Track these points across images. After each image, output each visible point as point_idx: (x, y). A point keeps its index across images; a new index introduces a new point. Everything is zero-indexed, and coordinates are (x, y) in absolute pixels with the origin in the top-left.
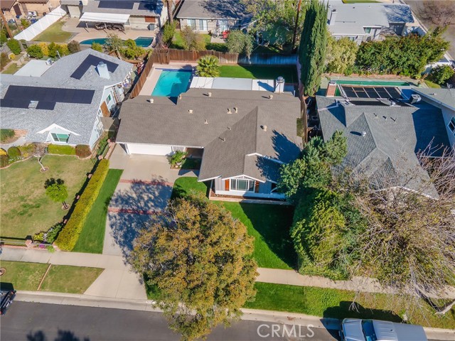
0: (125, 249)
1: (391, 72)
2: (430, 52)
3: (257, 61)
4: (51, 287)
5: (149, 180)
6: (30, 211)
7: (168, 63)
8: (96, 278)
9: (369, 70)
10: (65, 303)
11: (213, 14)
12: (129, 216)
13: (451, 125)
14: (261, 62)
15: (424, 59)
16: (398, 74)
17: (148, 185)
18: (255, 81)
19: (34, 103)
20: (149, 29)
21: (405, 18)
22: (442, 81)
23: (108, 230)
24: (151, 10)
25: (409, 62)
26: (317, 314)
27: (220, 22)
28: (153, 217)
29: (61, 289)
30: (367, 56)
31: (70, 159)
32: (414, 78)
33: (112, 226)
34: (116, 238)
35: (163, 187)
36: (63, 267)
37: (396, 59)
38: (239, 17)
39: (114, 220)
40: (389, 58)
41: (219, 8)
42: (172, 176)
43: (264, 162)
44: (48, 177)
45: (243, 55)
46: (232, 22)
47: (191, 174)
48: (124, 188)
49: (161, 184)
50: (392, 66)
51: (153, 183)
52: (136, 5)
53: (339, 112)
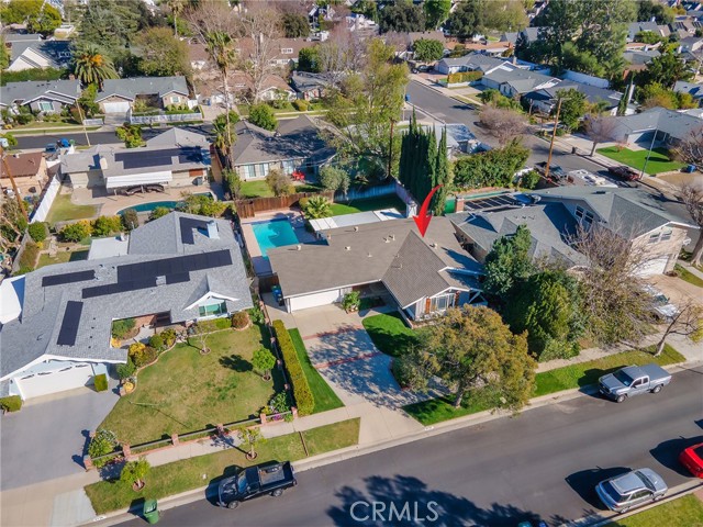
0: (365, 394)
1: (485, 185)
2: (516, 161)
3: (356, 196)
4: (320, 449)
5: (335, 330)
6: (230, 393)
7: (253, 215)
8: (358, 426)
9: (466, 187)
10: (345, 458)
11: (274, 156)
12: (343, 366)
13: (577, 213)
14: (358, 196)
15: (513, 168)
16: (493, 185)
17: (337, 334)
18: (377, 212)
19: (161, 279)
20: (196, 184)
21: (467, 136)
22: (532, 186)
23: (332, 385)
24: (197, 161)
25: (502, 173)
26: (574, 387)
27: (285, 163)
28: (367, 360)
29: (333, 447)
30: (464, 172)
31: (227, 333)
32: (508, 187)
33: (333, 380)
34: (346, 388)
35: (354, 331)
36: (316, 430)
37: (490, 171)
38: (306, 154)
39: (329, 374)
40: (484, 171)
41: (279, 148)
42: (354, 320)
43: (455, 274)
44: (216, 357)
45: (339, 192)
46: (299, 161)
47: (372, 313)
48: (312, 344)
49: (349, 330)
50: (487, 179)
51: (341, 330)
52: (175, 159)
53: (481, 222)
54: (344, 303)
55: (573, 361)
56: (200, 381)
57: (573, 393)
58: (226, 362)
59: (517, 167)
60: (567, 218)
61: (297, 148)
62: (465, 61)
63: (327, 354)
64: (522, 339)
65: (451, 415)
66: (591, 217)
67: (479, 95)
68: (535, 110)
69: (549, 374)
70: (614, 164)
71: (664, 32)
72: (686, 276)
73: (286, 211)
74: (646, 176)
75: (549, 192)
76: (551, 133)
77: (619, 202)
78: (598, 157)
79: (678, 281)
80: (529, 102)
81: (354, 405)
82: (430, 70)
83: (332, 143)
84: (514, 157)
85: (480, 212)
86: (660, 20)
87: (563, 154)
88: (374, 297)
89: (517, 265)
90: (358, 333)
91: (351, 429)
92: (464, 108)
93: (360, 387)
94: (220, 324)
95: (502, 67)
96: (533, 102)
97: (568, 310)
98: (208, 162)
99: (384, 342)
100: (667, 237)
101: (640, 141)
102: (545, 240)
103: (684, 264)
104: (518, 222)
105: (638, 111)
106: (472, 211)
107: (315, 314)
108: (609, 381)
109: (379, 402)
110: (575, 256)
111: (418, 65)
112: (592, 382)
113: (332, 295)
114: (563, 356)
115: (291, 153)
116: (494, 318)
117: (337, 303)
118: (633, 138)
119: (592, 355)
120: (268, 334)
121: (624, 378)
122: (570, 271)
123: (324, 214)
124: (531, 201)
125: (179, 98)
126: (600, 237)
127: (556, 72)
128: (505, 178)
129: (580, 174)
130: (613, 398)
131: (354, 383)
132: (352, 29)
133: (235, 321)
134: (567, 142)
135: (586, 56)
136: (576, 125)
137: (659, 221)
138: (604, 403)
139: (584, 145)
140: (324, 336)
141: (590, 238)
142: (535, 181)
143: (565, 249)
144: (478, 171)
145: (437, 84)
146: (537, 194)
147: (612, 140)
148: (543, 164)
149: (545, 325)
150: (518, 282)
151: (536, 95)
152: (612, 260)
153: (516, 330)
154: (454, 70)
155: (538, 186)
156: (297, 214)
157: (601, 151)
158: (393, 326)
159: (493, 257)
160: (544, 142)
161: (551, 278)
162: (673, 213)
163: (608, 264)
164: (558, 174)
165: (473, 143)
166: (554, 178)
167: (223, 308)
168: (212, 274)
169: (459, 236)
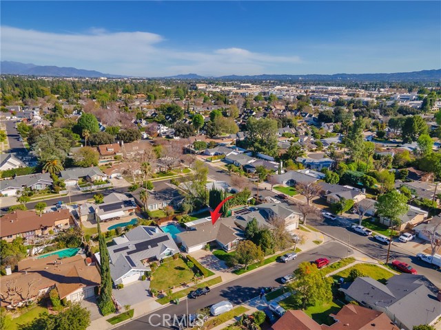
0: (220, 270)
1: (238, 205)
4: (213, 284)
6: (182, 276)
7: (161, 224)
8: (221, 278)
10: (220, 285)
11: (159, 201)
12: (211, 265)
14: (197, 213)
15: (246, 198)
16: (241, 205)
18: (206, 218)
19: (150, 246)
20: (131, 215)
21: (227, 186)
22: (254, 204)
24: (131, 206)
25: (243, 200)
28: (217, 262)
31: (173, 261)
32: (246, 205)
33: (209, 269)
34: (214, 270)
36: (210, 280)
37: (239, 200)
38: (171, 199)
39: (208, 267)
41: (160, 197)
42: (209, 253)
43: (237, 234)
44: (173, 267)
45: (189, 212)
46: (169, 202)
47: (214, 250)
48: (200, 261)
49: (209, 256)
50: (238, 203)
51: (206, 256)
52: (122, 206)
53: (240, 218)
54: (205, 248)
55: (274, 255)
56: (172, 274)
57: (275, 262)
58: (176, 268)
59: (248, 198)
60: (266, 214)
61: (167, 197)
62: (217, 150)
63: (205, 263)
64: (259, 247)
65: (245, 272)
66: (273, 213)
67: (226, 166)
68: (249, 172)
69: (268, 259)
70: (279, 193)
71: (293, 131)
72: (302, 228)
73: (171, 221)
74: (290, 196)
75: (260, 206)
76: (257, 181)
77: (280, 208)
78: (274, 191)
79: (300, 230)
80: (246, 168)
81: (217, 274)
82: (202, 154)
83: (184, 195)
84: (246, 194)
85: (240, 215)
86: (291, 126)
87: (262, 190)
88: (214, 245)
89: (254, 229)
90: (212, 256)
91: (219, 279)
92: (221, 172)
93: (218, 269)
94: (169, 259)
95: (232, 153)
96: (248, 169)
97: (270, 240)
98: (135, 206)
99: (220, 257)
100: (294, 217)
101: (287, 183)
102: (261, 222)
103: (301, 225)
104: (252, 217)
105: (286, 171)
106: (237, 215)
107: (197, 253)
108: (283, 258)
109: (224, 272)
110: (269, 225)
111: (196, 152)
112: (279, 259)
113: (200, 246)
114: (270, 254)
115: (165, 199)
116: (251, 243)
117: (202, 249)
118: (285, 182)
119: (278, 253)
120: (186, 260)
121: (286, 256)
122: (270, 229)
123: (188, 221)
124: (255, 210)
125: (99, 177)
126: (275, 218)
127: (254, 155)
128: (244, 202)
129: (268, 198)
130: (284, 262)
131: (216, 268)
132: (158, 132)
133: (174, 257)
134: (263, 185)
135: (264, 148)
136: (265, 178)
137: (291, 213)
138: (282, 264)
139: (268, 186)
140: (202, 258)
141: (273, 219)
142: (254, 202)
143: (266, 224)
144: (235, 200)
145: (207, 161)
146: (256, 207)
147: (278, 183)
148: (256, 195)
149: (265, 245)
150: (255, 234)
151: (248, 166)
152: (280, 225)
153: (258, 245)
154: (213, 154)
155: (256, 204)
156: (176, 222)
157: (274, 188)
158: (222, 253)
159: (247, 228)
160: (254, 186)
161: (264, 232)
162: (294, 209)
163: (278, 227)
164: (261, 198)
165: (230, 189)
166: (260, 200)
167: (170, 253)
168: (165, 243)
169: (235, 223)
